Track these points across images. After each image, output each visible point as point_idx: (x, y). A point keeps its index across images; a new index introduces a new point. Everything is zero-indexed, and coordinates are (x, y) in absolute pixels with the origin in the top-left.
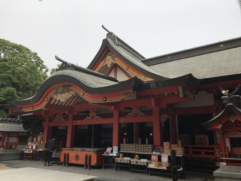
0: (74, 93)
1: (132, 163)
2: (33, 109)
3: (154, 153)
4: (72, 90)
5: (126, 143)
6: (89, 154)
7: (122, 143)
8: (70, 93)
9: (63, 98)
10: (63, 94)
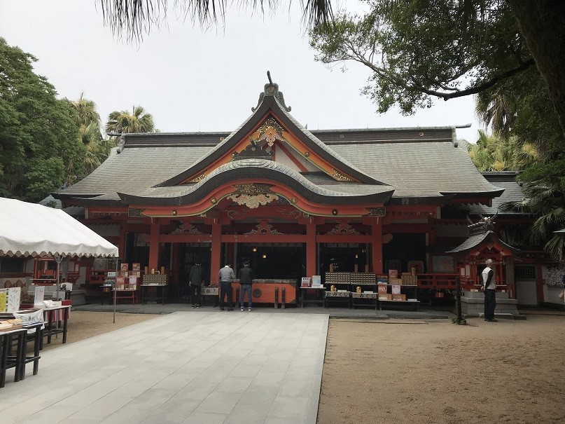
0: (277, 199)
1: (354, 297)
2: (175, 215)
3: (379, 283)
4: (274, 193)
5: (335, 271)
6: (281, 287)
7: (328, 271)
8: (268, 197)
9: (252, 202)
10: (254, 197)
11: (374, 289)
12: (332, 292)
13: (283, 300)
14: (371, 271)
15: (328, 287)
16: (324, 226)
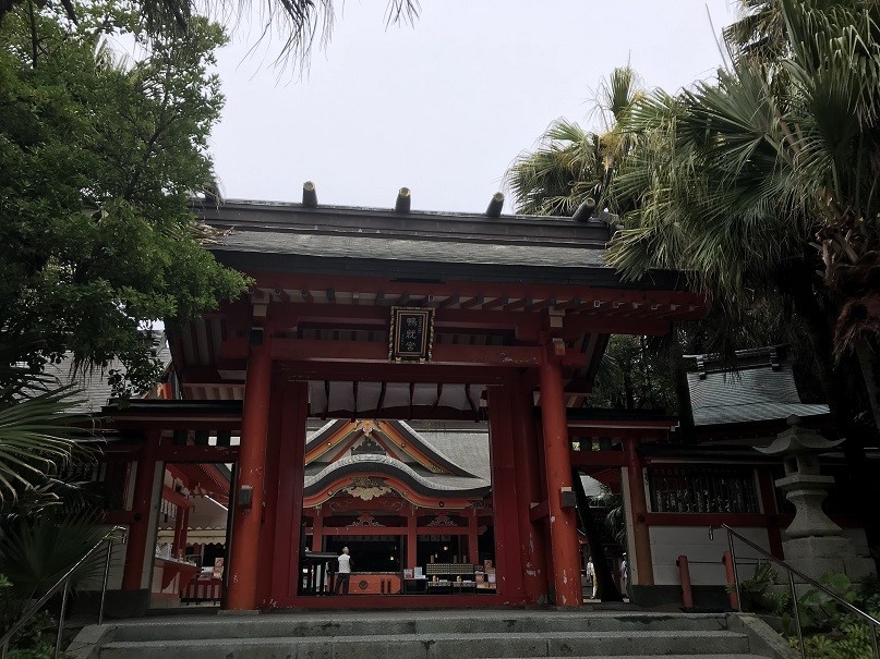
0: (390, 491)
1: (455, 586)
3: (476, 572)
4: (387, 486)
5: (435, 562)
6: (387, 579)
7: (429, 562)
8: (382, 490)
9: (366, 494)
10: (368, 490)
11: (472, 578)
12: (435, 582)
13: (389, 591)
14: (468, 561)
15: (430, 578)
16: (424, 518)
